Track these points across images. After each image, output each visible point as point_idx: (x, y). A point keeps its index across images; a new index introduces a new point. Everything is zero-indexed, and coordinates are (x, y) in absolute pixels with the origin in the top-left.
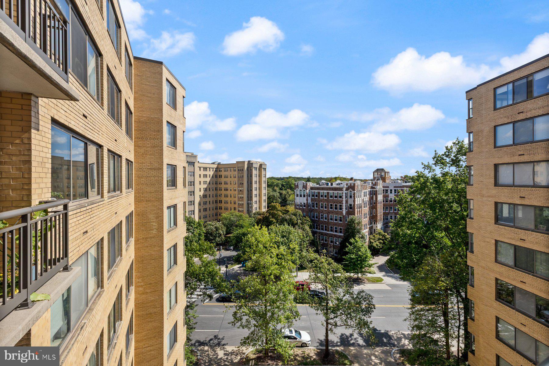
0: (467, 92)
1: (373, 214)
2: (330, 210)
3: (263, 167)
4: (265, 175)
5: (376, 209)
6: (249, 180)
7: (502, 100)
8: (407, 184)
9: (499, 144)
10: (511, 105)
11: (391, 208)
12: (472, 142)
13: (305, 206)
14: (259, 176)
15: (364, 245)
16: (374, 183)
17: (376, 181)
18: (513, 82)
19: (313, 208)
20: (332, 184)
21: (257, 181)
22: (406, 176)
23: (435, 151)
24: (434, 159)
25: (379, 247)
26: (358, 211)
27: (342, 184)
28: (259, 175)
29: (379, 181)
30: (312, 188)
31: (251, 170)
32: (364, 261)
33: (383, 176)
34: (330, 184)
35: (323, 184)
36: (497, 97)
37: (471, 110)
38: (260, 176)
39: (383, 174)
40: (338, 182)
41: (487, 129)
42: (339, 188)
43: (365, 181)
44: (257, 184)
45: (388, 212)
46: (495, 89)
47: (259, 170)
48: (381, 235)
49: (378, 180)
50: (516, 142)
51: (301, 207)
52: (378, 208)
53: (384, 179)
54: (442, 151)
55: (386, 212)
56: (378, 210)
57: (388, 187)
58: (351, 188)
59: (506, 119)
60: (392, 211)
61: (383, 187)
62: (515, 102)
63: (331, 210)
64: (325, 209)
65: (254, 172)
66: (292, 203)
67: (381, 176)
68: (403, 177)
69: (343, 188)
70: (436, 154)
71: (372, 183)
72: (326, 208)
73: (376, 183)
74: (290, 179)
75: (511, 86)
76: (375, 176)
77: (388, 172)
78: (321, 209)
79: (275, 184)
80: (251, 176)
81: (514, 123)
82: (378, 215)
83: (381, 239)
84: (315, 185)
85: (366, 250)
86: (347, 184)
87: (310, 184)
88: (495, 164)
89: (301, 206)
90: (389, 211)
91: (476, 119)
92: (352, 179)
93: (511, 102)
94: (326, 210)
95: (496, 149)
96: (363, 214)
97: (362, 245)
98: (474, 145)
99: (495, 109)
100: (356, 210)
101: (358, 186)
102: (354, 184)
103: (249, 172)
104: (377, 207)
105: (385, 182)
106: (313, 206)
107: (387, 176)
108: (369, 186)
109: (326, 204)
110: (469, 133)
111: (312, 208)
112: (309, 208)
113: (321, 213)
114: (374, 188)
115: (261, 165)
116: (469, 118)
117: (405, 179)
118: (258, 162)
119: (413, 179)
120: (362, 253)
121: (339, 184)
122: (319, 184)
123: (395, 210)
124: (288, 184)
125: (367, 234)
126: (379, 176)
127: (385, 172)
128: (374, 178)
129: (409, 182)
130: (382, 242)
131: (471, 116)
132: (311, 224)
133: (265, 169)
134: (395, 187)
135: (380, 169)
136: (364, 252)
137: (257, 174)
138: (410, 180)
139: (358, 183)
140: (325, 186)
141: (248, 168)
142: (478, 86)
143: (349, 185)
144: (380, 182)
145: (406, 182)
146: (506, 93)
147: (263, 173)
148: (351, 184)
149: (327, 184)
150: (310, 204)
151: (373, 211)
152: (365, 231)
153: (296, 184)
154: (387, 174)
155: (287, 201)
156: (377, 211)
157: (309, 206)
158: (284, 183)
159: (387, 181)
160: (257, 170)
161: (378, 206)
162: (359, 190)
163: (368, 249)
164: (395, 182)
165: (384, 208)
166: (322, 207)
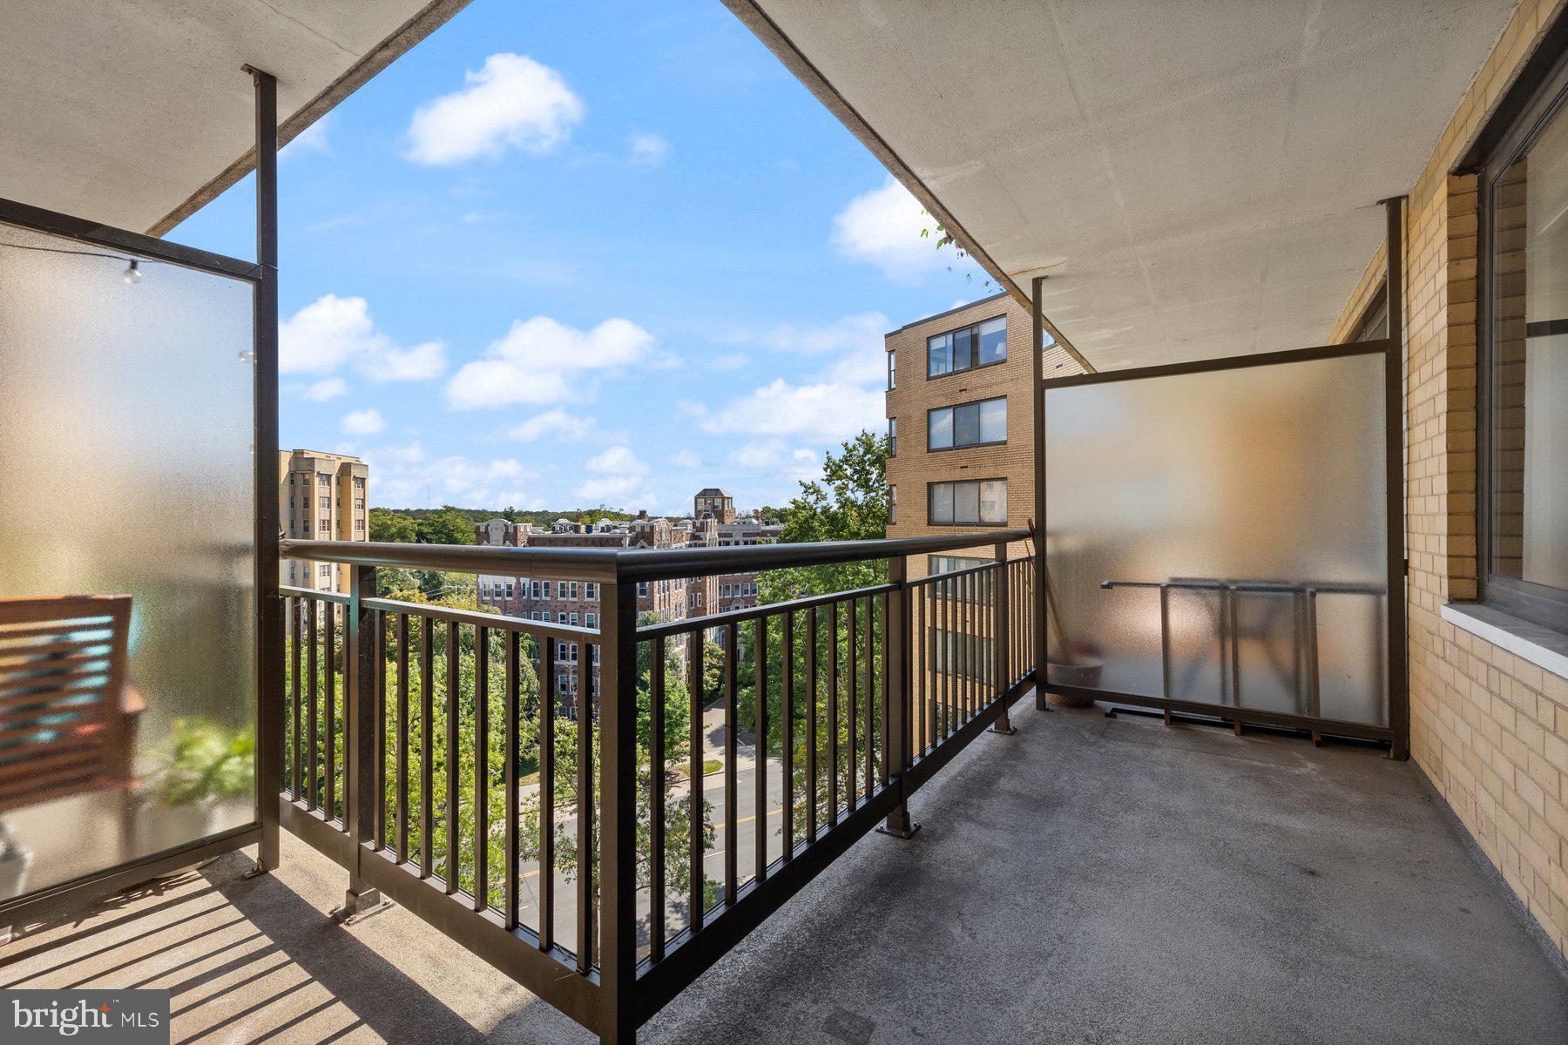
0: (887, 336)
1: (696, 604)
2: (587, 599)
3: (355, 472)
4: (363, 500)
5: (704, 591)
6: (299, 515)
7: (939, 361)
8: (771, 527)
9: (934, 445)
10: (950, 374)
11: (737, 587)
12: (895, 437)
13: (510, 594)
14: (338, 504)
15: (678, 685)
16: (698, 525)
17: (701, 520)
18: (954, 332)
19: (538, 599)
20: (589, 529)
21: (329, 521)
22: (766, 510)
23: (828, 453)
24: (826, 470)
25: (712, 686)
26: (662, 598)
27: (615, 527)
28: (338, 500)
29: (709, 520)
30: (532, 541)
31: (308, 483)
32: (677, 725)
33: (717, 507)
34: (583, 528)
35: (564, 529)
36: (932, 355)
37: (893, 373)
38: (343, 503)
39: (718, 502)
40: (605, 522)
41: (918, 414)
42: (613, 539)
43: (675, 521)
44: (329, 529)
45: (730, 596)
46: (929, 339)
47: (338, 483)
48: (715, 657)
49: (706, 517)
50: (957, 444)
51: (499, 598)
52: (708, 588)
53: (720, 516)
54: (838, 455)
55: (726, 597)
56: (708, 593)
57: (730, 535)
58: (643, 538)
59: (943, 399)
60: (739, 596)
61: (720, 535)
62: (956, 370)
63: (590, 599)
64: (571, 599)
65: (319, 490)
66: (459, 589)
67: (714, 507)
68: (760, 510)
69: (621, 539)
70: (829, 459)
71: (694, 524)
72: (574, 595)
73: (702, 524)
74: (448, 516)
75: (950, 337)
76: (699, 508)
77: (728, 498)
78: (560, 599)
79: (394, 530)
80: (307, 503)
81: (954, 407)
82: (708, 607)
83: (714, 666)
84: (541, 532)
85: (684, 696)
86: (631, 529)
87: (526, 529)
88: (928, 483)
89: (498, 594)
90: (733, 595)
91: (901, 392)
92: (642, 514)
93: (950, 370)
94: (574, 602)
95: (930, 454)
96: (673, 607)
97: (674, 686)
98: (898, 443)
99: (929, 378)
100: (657, 596)
101: (661, 533)
102: (652, 528)
103: (299, 492)
104: (705, 586)
105: (723, 523)
106: (536, 594)
107: (726, 508)
108: (687, 534)
109: (573, 585)
110: (890, 419)
111: (533, 598)
112: (525, 597)
113: (562, 611)
114: (699, 538)
115: (345, 469)
116: (890, 389)
117: (767, 515)
118: (332, 457)
119: (781, 516)
120: (674, 706)
121: (608, 529)
122: (554, 529)
123: (746, 592)
124: (440, 532)
125: (683, 657)
126: (709, 507)
127: (723, 499)
128: (698, 513)
129: (773, 523)
130: (718, 672)
131: (893, 386)
132: (533, 643)
133: (362, 482)
134: (745, 535)
135: (711, 490)
136: (678, 704)
137: (329, 499)
138: (775, 519)
139: (662, 525)
140: (571, 534)
141: (292, 475)
142: (905, 328)
143: (638, 529)
144: (713, 522)
145: (767, 524)
146: (943, 350)
147: (355, 492)
148: (643, 528)
149: (577, 529)
150: (527, 586)
151: (696, 596)
152: (677, 649)
153: (482, 530)
154: (726, 501)
155: (440, 583)
156: (704, 597)
157: (524, 591)
158: (426, 530)
159: (728, 521)
160: (329, 484)
161: (708, 585)
162: (664, 544)
163: (686, 694)
164: (744, 523)
165: (720, 587)
166: (563, 594)
